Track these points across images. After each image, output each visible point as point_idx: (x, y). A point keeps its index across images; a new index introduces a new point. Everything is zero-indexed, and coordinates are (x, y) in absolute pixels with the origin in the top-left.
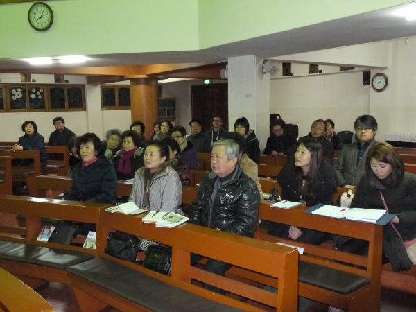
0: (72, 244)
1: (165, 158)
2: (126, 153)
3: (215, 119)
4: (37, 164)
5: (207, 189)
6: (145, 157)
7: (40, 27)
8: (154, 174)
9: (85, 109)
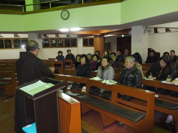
0: (77, 90)
1: (109, 63)
2: (94, 62)
3: (126, 50)
4: (62, 66)
5: (123, 73)
6: (102, 62)
7: (65, 18)
8: (105, 68)
9: (77, 47)
